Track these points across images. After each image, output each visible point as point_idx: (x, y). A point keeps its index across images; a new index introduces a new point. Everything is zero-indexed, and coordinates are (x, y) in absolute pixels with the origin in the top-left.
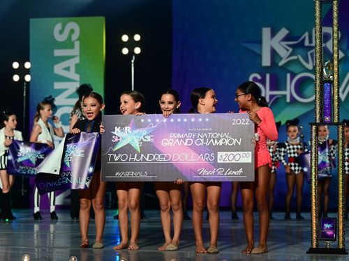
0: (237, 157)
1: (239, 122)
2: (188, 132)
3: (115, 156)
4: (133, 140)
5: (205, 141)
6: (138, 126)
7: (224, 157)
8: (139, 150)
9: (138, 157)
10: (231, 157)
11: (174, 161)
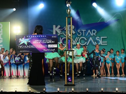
0: (53, 46)
1: (54, 37)
2: (40, 39)
3: (20, 46)
4: (25, 42)
5: (45, 42)
6: (26, 38)
7: (50, 46)
8: (27, 45)
9: (27, 47)
10: (52, 46)
11: (36, 47)
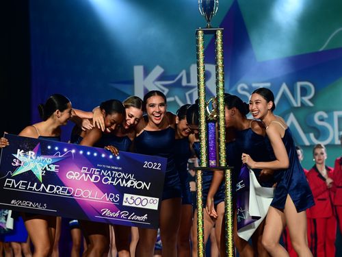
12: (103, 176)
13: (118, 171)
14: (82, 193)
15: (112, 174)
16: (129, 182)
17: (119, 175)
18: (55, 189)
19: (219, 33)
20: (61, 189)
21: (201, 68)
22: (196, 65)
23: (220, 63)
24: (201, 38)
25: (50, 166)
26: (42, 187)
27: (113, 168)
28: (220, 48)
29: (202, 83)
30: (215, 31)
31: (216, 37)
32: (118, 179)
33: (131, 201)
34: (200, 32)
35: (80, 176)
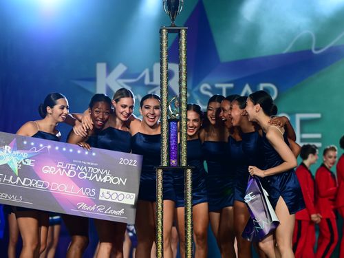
12: (79, 171)
13: (94, 167)
14: (58, 187)
15: (88, 169)
16: (105, 178)
17: (95, 170)
18: (31, 183)
19: (183, 32)
20: (37, 183)
21: (165, 67)
22: (159, 64)
23: (183, 62)
24: (165, 37)
25: (26, 160)
26: (17, 180)
27: (89, 163)
28: (183, 46)
29: (165, 82)
30: (179, 30)
31: (180, 36)
32: (94, 174)
33: (108, 196)
34: (164, 30)
35: (56, 170)
